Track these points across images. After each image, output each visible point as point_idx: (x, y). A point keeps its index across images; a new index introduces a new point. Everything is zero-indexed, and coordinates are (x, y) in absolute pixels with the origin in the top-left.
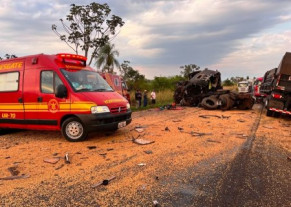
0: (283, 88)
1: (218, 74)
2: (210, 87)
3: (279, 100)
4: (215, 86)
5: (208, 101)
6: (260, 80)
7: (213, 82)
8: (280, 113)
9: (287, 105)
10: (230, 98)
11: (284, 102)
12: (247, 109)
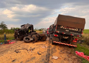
0: (58, 32)
1: (32, 26)
2: (29, 32)
3: (57, 37)
4: (31, 31)
5: (26, 38)
6: (48, 29)
7: (30, 29)
8: (58, 43)
9: (60, 39)
10: (37, 36)
11: (59, 38)
12: (44, 41)
